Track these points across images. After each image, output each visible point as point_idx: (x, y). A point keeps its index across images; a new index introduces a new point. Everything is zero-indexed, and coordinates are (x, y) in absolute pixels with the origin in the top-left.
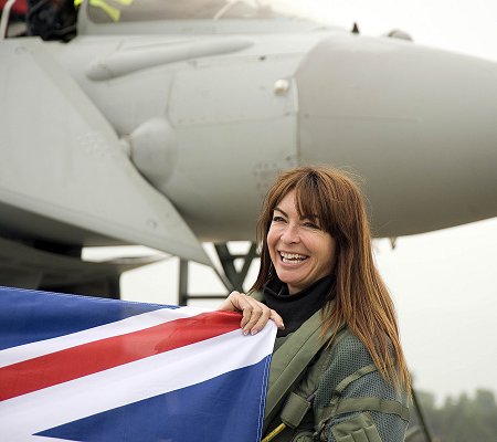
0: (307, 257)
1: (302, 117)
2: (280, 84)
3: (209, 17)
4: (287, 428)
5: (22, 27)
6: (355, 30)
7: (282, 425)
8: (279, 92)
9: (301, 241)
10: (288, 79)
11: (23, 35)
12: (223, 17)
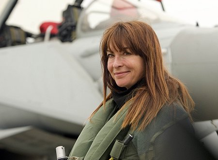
6: (197, 25)
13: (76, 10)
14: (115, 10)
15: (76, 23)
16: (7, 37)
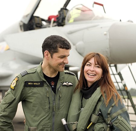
0: (96, 75)
1: (110, 39)
2: (105, 33)
3: (91, 20)
4: (93, 123)
5: (55, 24)
6: (121, 21)
7: (92, 123)
8: (105, 35)
9: (95, 71)
10: (107, 32)
11: (55, 26)
12: (94, 19)
13: (65, 11)
14: (82, 12)
15: (65, 17)
16: (33, 21)
